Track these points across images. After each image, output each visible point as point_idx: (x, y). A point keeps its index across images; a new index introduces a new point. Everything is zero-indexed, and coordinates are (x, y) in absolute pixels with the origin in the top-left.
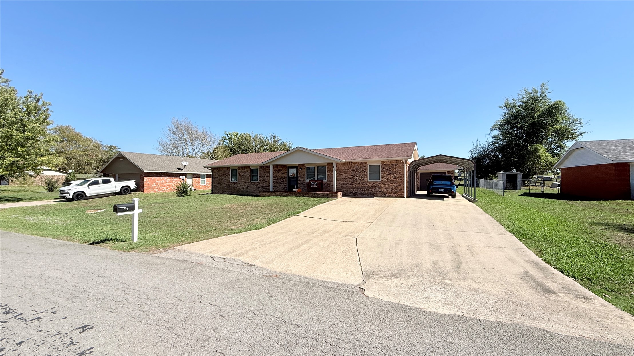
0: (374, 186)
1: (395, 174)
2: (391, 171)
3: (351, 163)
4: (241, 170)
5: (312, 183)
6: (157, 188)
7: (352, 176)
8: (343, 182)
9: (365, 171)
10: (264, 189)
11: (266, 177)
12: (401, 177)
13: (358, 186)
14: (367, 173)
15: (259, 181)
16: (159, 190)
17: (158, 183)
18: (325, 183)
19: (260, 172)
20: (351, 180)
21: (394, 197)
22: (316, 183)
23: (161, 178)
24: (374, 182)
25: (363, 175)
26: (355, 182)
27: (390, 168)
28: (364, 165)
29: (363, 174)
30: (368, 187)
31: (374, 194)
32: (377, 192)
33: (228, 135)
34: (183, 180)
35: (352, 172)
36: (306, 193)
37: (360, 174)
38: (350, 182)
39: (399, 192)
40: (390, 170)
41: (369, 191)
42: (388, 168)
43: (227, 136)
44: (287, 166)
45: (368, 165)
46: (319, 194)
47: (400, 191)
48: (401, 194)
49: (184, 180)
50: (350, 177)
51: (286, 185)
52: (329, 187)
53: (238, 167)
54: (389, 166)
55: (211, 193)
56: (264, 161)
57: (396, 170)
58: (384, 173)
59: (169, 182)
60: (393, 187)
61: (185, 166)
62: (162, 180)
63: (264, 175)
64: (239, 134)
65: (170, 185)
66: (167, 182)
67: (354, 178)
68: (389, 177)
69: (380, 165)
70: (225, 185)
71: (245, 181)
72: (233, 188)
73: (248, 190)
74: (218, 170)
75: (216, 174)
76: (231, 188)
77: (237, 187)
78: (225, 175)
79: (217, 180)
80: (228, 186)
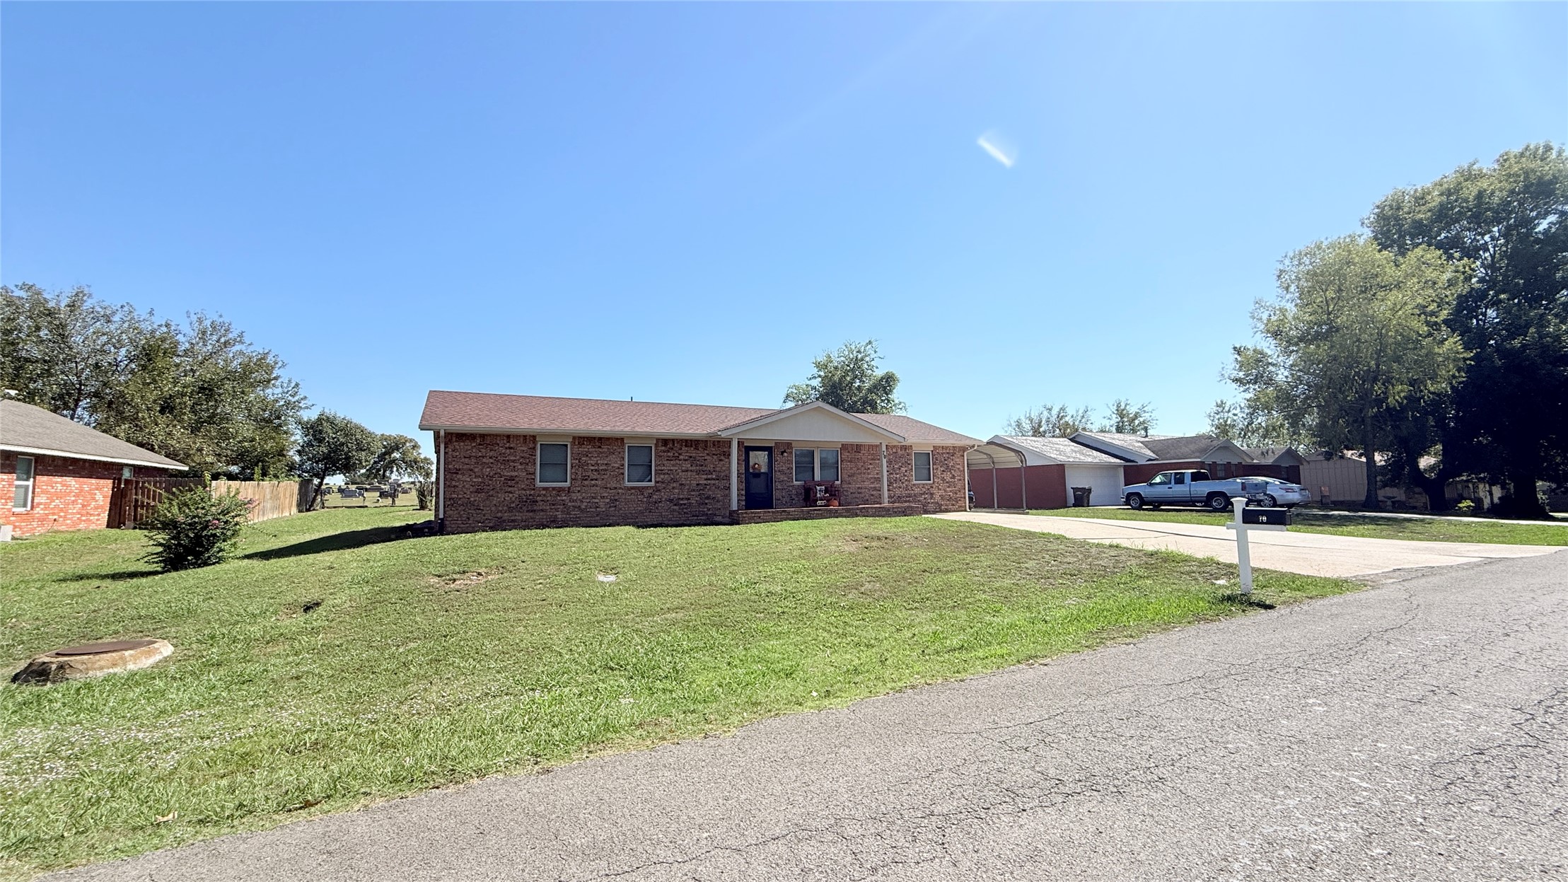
0: (924, 493)
1: (953, 470)
2: (946, 464)
4: (587, 448)
5: (818, 487)
8: (872, 486)
9: (908, 464)
11: (683, 471)
12: (960, 476)
13: (898, 492)
14: (912, 466)
15: (657, 482)
18: (838, 488)
19: (658, 456)
21: (952, 511)
24: (922, 484)
26: (894, 485)
27: (945, 460)
28: (907, 451)
29: (906, 469)
30: (914, 495)
31: (925, 508)
32: (928, 503)
37: (902, 469)
41: (916, 502)
42: (942, 459)
44: (745, 444)
45: (914, 452)
47: (960, 500)
48: (960, 506)
51: (743, 492)
53: (574, 438)
54: (943, 455)
57: (953, 463)
58: (937, 468)
60: (952, 494)
63: (673, 465)
67: (892, 476)
68: (945, 475)
69: (931, 452)
70: (513, 499)
71: (604, 482)
72: (548, 508)
73: (615, 510)
74: (474, 444)
75: (465, 457)
76: (540, 506)
77: (569, 504)
78: (513, 461)
79: (468, 479)
80: (526, 502)
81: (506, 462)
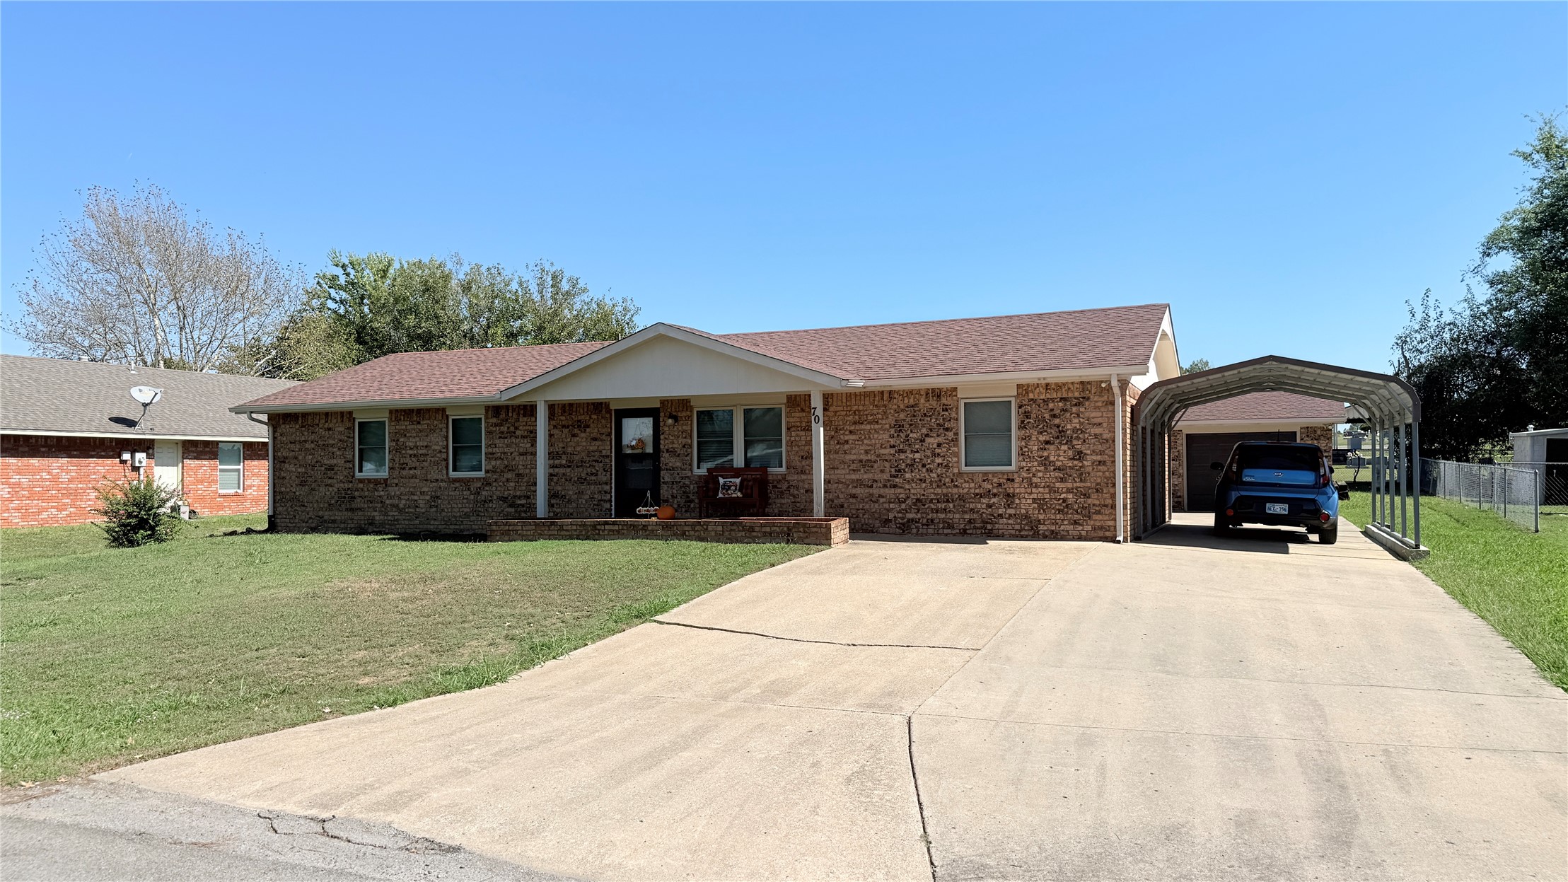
0: (988, 493)
1: (1077, 438)
2: (1058, 426)
3: (886, 396)
4: (404, 425)
5: (721, 480)
6: (18, 509)
7: (893, 451)
8: (853, 477)
9: (947, 429)
10: (512, 510)
11: (521, 454)
12: (1102, 452)
13: (917, 490)
14: (956, 434)
15: (487, 472)
16: (23, 518)
17: (19, 484)
18: (779, 481)
19: (489, 433)
20: (887, 465)
21: (1073, 539)
22: (738, 481)
23: (35, 461)
24: (985, 474)
25: (939, 445)
26: (908, 476)
27: (1054, 416)
28: (944, 400)
29: (941, 439)
30: (961, 498)
31: (989, 527)
32: (1000, 515)
33: (344, 267)
34: (136, 469)
35: (892, 431)
36: (693, 525)
37: (929, 440)
38: (887, 476)
39: (1095, 517)
40: (1057, 421)
41: (964, 512)
42: (1047, 416)
43: (339, 271)
44: (613, 407)
45: (963, 402)
46: (752, 529)
47: (1098, 512)
48: (1101, 528)
49: (142, 471)
50: (883, 451)
51: (607, 488)
52: (794, 496)
53: (391, 412)
54: (1051, 405)
55: (266, 526)
56: (510, 382)
57: (1081, 423)
58: (1030, 437)
59: (70, 481)
60: (1070, 496)
61: (145, 405)
62: (41, 470)
63: (507, 446)
64: (396, 265)
65: (75, 495)
66: (65, 477)
67: (902, 456)
68: (1051, 452)
69: (1013, 400)
70: (333, 494)
71: (424, 471)
72: (366, 506)
73: (437, 512)
74: (297, 427)
75: (291, 443)
76: (358, 503)
77: (387, 502)
78: (332, 446)
79: (294, 469)
80: (345, 498)
81: (325, 447)
